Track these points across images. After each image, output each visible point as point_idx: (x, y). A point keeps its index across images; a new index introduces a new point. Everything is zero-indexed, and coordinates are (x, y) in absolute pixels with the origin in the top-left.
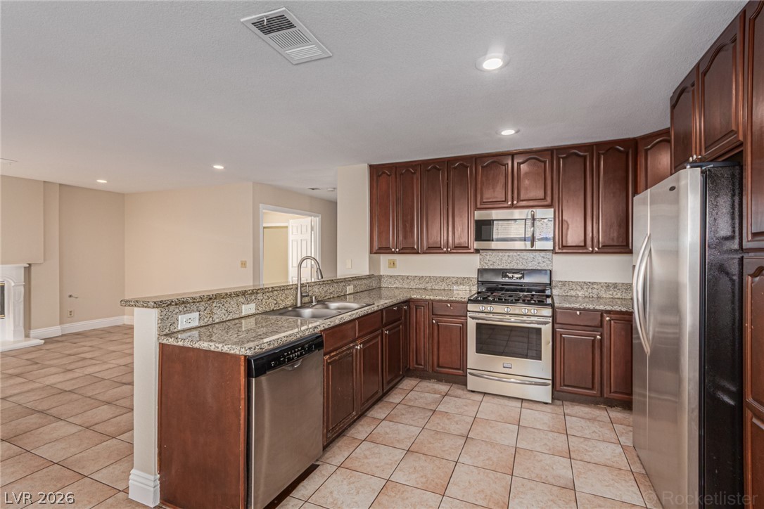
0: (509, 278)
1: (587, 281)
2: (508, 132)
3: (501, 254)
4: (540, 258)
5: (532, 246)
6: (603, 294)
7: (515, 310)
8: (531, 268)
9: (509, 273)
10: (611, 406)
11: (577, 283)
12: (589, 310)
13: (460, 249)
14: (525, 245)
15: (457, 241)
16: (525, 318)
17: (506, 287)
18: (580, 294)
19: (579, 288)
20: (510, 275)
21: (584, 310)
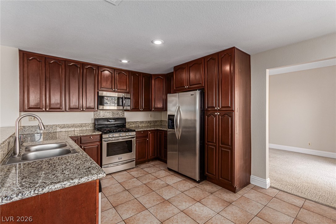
0: (109, 122)
1: (135, 121)
2: (125, 61)
3: (105, 111)
4: (120, 113)
5: (123, 108)
6: (140, 126)
7: (123, 134)
8: (117, 117)
9: (110, 120)
10: (149, 162)
11: (132, 122)
12: (145, 131)
13: (89, 109)
14: (115, 108)
15: (88, 105)
16: (127, 137)
17: (109, 126)
18: (133, 126)
19: (133, 124)
20: (110, 121)
21: (144, 131)
